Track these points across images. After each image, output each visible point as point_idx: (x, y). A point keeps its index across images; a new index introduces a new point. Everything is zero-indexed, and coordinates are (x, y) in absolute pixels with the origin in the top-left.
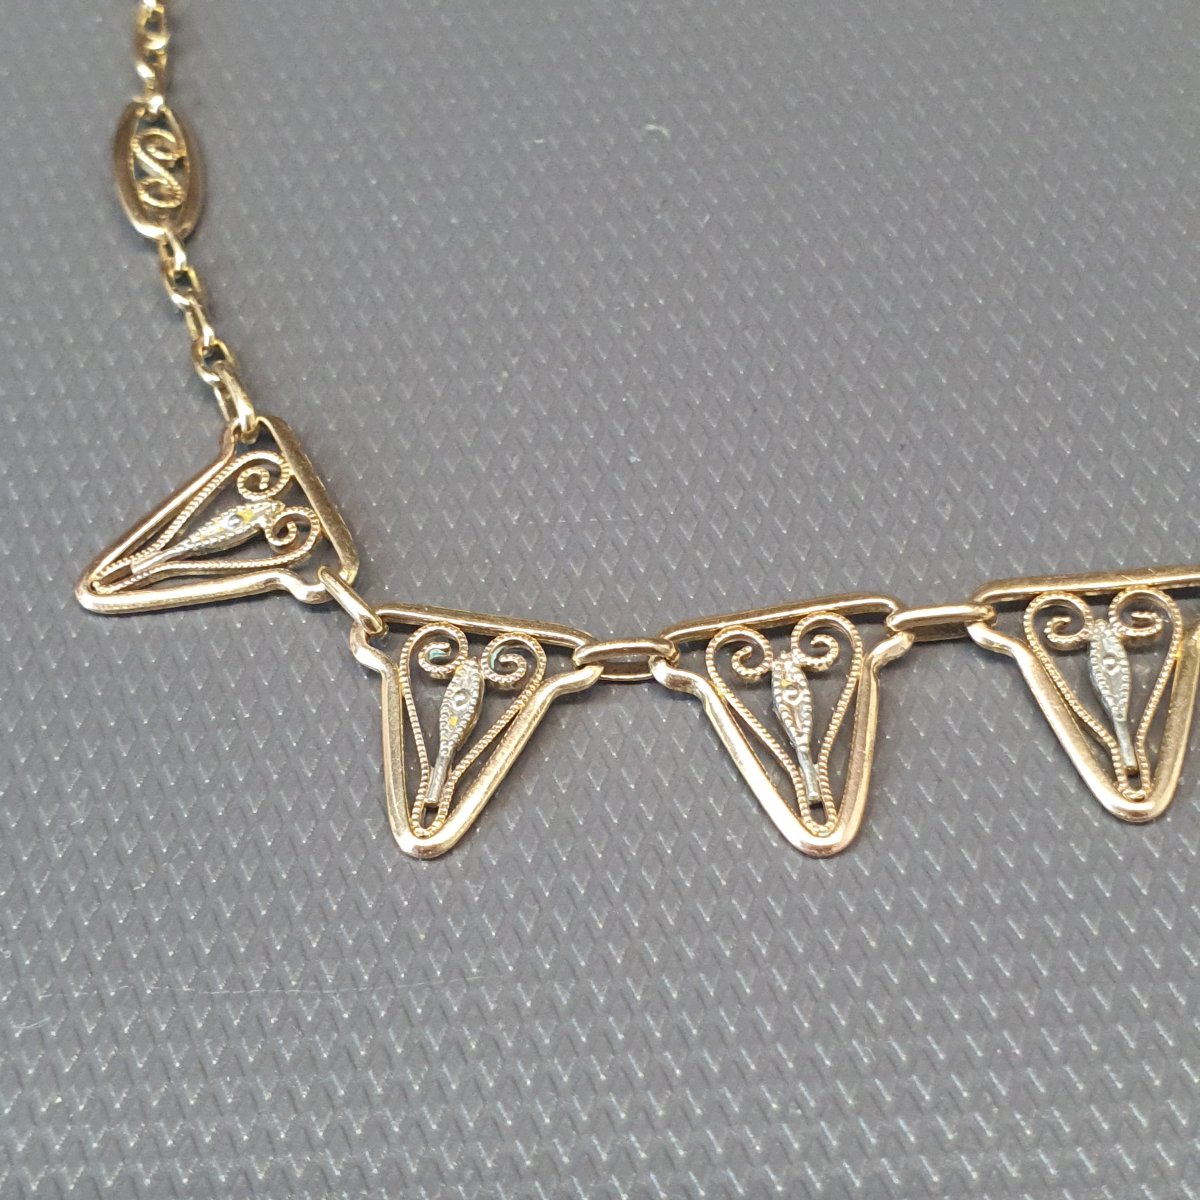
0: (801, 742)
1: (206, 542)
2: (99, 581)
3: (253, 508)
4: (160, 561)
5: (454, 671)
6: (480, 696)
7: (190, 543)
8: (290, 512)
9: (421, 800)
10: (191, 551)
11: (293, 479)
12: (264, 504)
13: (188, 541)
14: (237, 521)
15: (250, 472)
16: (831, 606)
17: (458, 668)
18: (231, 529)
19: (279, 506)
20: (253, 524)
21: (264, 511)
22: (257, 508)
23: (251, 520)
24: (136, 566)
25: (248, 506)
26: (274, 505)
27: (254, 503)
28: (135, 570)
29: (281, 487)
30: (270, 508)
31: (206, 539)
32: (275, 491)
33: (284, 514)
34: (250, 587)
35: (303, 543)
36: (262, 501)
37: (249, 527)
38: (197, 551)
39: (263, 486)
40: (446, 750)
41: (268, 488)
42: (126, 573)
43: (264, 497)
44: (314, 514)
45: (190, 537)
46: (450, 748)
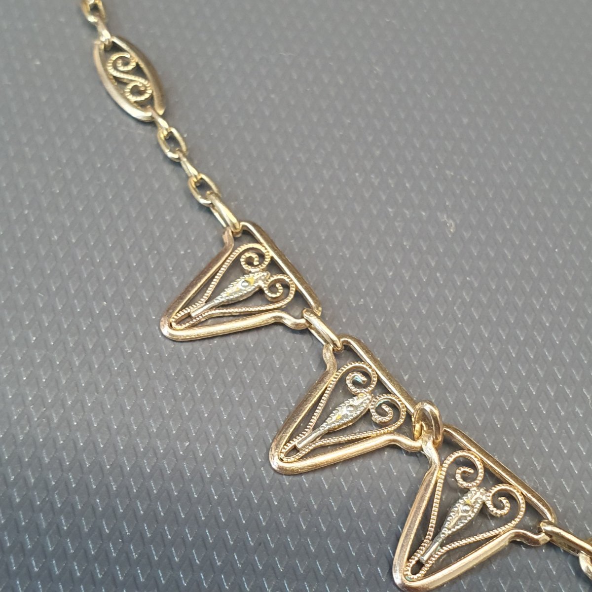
0: (446, 532)
1: (232, 297)
2: (175, 322)
3: (253, 276)
4: (207, 309)
5: (358, 393)
6: (359, 415)
7: (222, 298)
8: (275, 277)
9: (295, 442)
10: (223, 302)
11: (272, 258)
12: (259, 273)
13: (220, 296)
14: (246, 284)
15: (247, 255)
16: (525, 492)
17: (361, 394)
18: (244, 288)
19: (268, 274)
20: (256, 285)
21: (260, 277)
22: (256, 276)
23: (255, 283)
24: (193, 312)
25: (251, 275)
26: (265, 274)
27: (254, 273)
28: (193, 315)
29: (267, 263)
30: (263, 275)
31: (231, 295)
32: (264, 266)
33: (272, 279)
34: (263, 321)
35: (287, 295)
36: (257, 272)
37: (254, 287)
38: (226, 302)
39: (256, 263)
40: (325, 428)
41: (260, 264)
42: (189, 316)
43: (258, 269)
44: (290, 278)
45: (221, 294)
46: (327, 428)
